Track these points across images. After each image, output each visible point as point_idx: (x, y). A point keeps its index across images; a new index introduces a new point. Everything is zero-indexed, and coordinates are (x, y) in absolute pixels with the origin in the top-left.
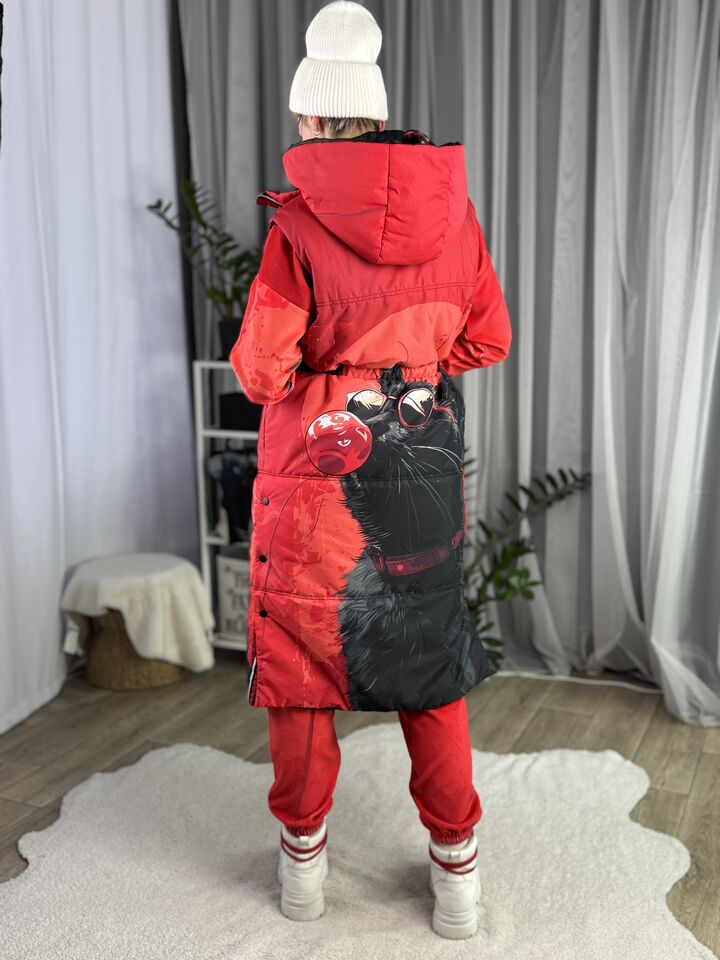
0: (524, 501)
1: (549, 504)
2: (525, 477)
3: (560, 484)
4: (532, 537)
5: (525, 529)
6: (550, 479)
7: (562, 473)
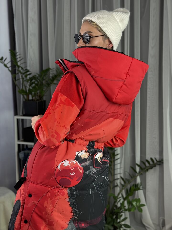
0: (138, 169)
1: (147, 170)
2: (138, 161)
3: (151, 163)
4: (141, 183)
5: (138, 180)
6: (147, 161)
7: (152, 159)
